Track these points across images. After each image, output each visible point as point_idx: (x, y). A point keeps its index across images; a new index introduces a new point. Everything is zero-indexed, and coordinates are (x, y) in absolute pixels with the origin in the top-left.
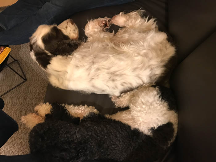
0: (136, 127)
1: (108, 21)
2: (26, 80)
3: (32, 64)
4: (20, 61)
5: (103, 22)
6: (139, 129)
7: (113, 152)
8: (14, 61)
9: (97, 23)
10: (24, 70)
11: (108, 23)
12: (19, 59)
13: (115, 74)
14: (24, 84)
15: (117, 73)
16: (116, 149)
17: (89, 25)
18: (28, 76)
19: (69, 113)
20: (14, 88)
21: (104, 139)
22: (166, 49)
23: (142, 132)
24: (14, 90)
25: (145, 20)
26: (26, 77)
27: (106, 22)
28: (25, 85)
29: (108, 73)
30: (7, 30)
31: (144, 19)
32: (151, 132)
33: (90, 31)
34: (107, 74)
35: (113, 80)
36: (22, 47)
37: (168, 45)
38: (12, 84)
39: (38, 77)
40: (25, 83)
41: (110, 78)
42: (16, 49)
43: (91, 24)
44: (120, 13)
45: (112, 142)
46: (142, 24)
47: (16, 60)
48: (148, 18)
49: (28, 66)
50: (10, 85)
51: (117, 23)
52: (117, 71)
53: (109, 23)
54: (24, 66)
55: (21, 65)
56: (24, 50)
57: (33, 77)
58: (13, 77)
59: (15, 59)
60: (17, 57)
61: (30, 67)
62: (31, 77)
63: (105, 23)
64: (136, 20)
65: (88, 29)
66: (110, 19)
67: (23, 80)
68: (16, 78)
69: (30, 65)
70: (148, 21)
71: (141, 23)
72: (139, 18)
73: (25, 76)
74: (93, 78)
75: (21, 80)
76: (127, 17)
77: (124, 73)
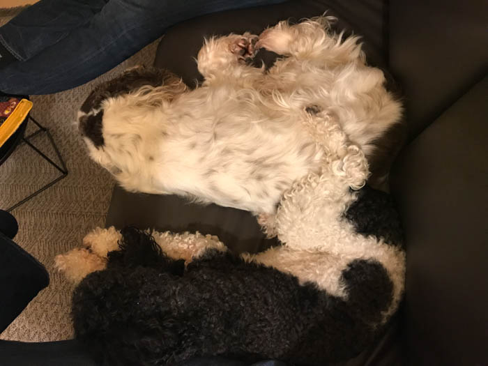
0: (310, 279)
1: (250, 41)
2: (65, 173)
4: (53, 131)
5: (240, 44)
7: (258, 337)
8: (39, 131)
9: (227, 45)
10: (61, 151)
11: (250, 46)
12: (50, 125)
13: (264, 163)
14: (61, 182)
15: (268, 161)
16: (265, 330)
17: (208, 49)
18: (70, 164)
19: (161, 250)
20: (41, 191)
21: (238, 308)
22: (381, 107)
23: (324, 291)
24: (39, 195)
25: (336, 40)
26: (67, 167)
27: (246, 42)
28: (63, 184)
29: (247, 161)
30: (25, 60)
31: (334, 37)
33: (210, 62)
34: (246, 164)
35: (260, 178)
36: (57, 100)
37: (386, 98)
38: (34, 182)
39: (92, 167)
40: (64, 180)
41: (252, 173)
42: (45, 104)
43: (212, 47)
44: (280, 24)
45: (255, 315)
46: (328, 48)
47: (43, 129)
48: (344, 35)
49: (72, 142)
50: (30, 184)
51: (271, 47)
52: (268, 157)
53: (253, 47)
54: (61, 141)
55: (55, 141)
56: (61, 107)
57: (82, 168)
58: (38, 168)
59: (43, 125)
60: (46, 123)
61: (76, 145)
62: (77, 167)
63: (243, 45)
64: (315, 41)
65: (204, 59)
66: (256, 36)
67: (59, 174)
68: (43, 169)
70: (343, 41)
71: (326, 47)
72: (322, 36)
73: (64, 164)
74: (215, 169)
75: (56, 174)
76: (294, 32)
77: (282, 160)
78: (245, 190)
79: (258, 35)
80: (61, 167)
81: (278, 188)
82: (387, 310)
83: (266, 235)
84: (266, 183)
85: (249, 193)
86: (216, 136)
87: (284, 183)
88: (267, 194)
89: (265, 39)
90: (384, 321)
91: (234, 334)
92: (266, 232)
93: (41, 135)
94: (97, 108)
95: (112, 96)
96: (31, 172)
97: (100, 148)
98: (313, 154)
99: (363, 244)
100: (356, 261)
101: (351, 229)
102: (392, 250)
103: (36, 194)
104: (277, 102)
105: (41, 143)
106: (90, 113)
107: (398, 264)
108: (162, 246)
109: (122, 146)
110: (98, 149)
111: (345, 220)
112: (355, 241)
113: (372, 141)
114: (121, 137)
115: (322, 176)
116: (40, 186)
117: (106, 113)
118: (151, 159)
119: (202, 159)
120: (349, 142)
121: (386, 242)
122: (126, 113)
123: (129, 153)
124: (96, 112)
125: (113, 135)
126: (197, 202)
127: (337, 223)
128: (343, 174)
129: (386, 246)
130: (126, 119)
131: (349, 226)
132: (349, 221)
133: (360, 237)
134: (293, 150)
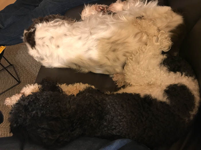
1: (105, 7)
2: (19, 82)
3: (27, 68)
4: (15, 65)
5: (101, 8)
8: (9, 66)
9: (95, 7)
10: (18, 73)
11: (105, 9)
12: (15, 63)
13: (117, 43)
14: (17, 86)
15: (119, 42)
16: (123, 120)
17: (86, 9)
18: (22, 79)
20: (7, 90)
21: (107, 108)
22: (173, 17)
24: (6, 92)
25: (144, 3)
27: (103, 8)
28: (18, 87)
30: (4, 28)
31: (143, 1)
32: (167, 98)
33: (87, 14)
34: (108, 44)
35: (114, 51)
36: (18, 53)
38: (5, 87)
39: (32, 79)
40: (18, 85)
41: (111, 48)
42: (13, 55)
43: (88, 8)
46: (141, 6)
47: (12, 65)
49: (23, 69)
50: (2, 88)
51: (114, 10)
52: (119, 40)
53: (106, 10)
54: (19, 69)
55: (16, 69)
56: (20, 56)
57: (27, 80)
58: (7, 80)
59: (11, 63)
60: (13, 62)
61: (25, 70)
62: (25, 80)
65: (84, 13)
66: (108, 6)
67: (16, 83)
68: (9, 81)
70: (147, 4)
71: (140, 6)
72: (138, 1)
73: (19, 78)
74: (91, 48)
75: (15, 83)
77: (125, 41)
78: (107, 58)
79: (109, 6)
80: (18, 80)
81: (125, 55)
82: (192, 111)
83: (117, 85)
84: (118, 53)
85: (109, 59)
86: (91, 34)
87: (127, 52)
88: (118, 59)
89: (112, 7)
90: (192, 118)
91: (105, 124)
92: (117, 84)
93: (10, 68)
94: (33, 28)
95: (41, 22)
96: (3, 83)
97: (34, 48)
98: (142, 37)
99: (174, 77)
100: (171, 85)
101: (166, 70)
102: (190, 79)
103: (4, 92)
104: (121, 19)
105: (11, 70)
106: (30, 31)
107: (195, 86)
108: (62, 88)
109: (44, 43)
110: (33, 49)
111: (163, 65)
112: (169, 75)
113: (171, 31)
114: (44, 39)
115: (148, 45)
116: (7, 88)
117: (37, 30)
118: (58, 47)
119: (84, 44)
120: (159, 30)
121: (186, 75)
122: (47, 28)
123: (47, 46)
124: (32, 30)
125: (40, 39)
126: (81, 71)
127: (158, 67)
128: (158, 44)
129: (187, 77)
130: (47, 30)
131: (165, 68)
132: (165, 66)
133: (172, 73)
134: (131, 36)
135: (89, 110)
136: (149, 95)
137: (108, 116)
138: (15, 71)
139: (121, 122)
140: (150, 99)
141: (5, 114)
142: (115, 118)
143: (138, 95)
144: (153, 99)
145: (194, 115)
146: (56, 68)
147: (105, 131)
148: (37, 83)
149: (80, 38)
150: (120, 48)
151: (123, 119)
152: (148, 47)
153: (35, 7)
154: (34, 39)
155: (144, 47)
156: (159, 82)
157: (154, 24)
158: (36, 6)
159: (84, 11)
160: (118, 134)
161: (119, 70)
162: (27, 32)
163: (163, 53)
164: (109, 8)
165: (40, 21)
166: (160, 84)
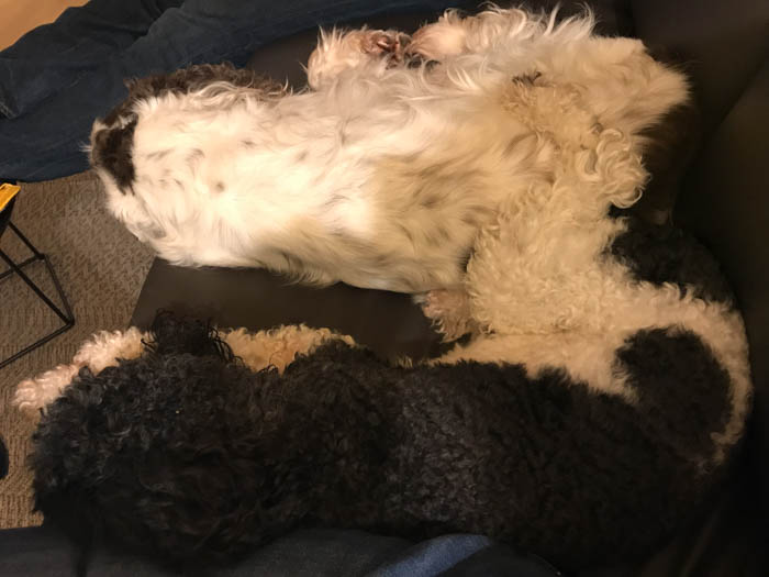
1: (397, 39)
2: (70, 322)
3: (99, 268)
4: (56, 258)
5: (382, 43)
6: (565, 370)
8: (33, 259)
9: (358, 41)
10: (67, 289)
11: (398, 46)
12: (52, 250)
13: (440, 174)
14: (61, 338)
15: (448, 170)
17: (326, 47)
18: (79, 309)
20: (21, 354)
22: (649, 80)
23: (583, 387)
24: (19, 361)
25: (544, 23)
26: (74, 312)
28: (66, 339)
29: (408, 174)
30: (14, 116)
31: (541, 18)
32: (627, 381)
33: (328, 66)
34: (404, 179)
35: (430, 203)
36: (68, 212)
37: (655, 69)
38: (13, 341)
39: (119, 312)
40: (65, 335)
41: (418, 192)
42: (48, 218)
43: (333, 45)
44: (446, 15)
46: (533, 36)
47: (41, 257)
49: (86, 274)
50: (4, 344)
51: (433, 51)
53: (402, 50)
54: (68, 274)
55: (58, 274)
56: (74, 221)
57: (100, 313)
58: (22, 315)
59: (40, 251)
60: (45, 246)
61: (93, 278)
62: (91, 313)
66: (408, 36)
67: (59, 324)
68: (31, 319)
69: (94, 271)
70: (555, 28)
71: (528, 36)
72: (521, 18)
73: (69, 309)
74: (342, 193)
75: (53, 325)
77: (474, 166)
78: (404, 229)
79: (411, 35)
80: (64, 313)
81: (470, 221)
82: (722, 430)
83: (443, 335)
84: (445, 211)
85: (409, 236)
86: (344, 139)
87: (479, 209)
88: (445, 234)
89: (422, 40)
92: (442, 330)
93: (33, 266)
94: (126, 115)
95: (156, 95)
96: (9, 325)
97: (128, 191)
98: (533, 152)
99: (653, 301)
100: (641, 332)
101: (625, 274)
102: (715, 309)
103: (12, 360)
104: (458, 83)
105: (38, 275)
106: (116, 125)
108: (232, 346)
109: (167, 172)
110: (124, 193)
111: (611, 258)
112: (635, 295)
113: (646, 129)
115: (556, 184)
116: (23, 346)
117: (141, 122)
118: (220, 187)
120: (598, 126)
121: (699, 296)
122: (177, 117)
123: (179, 183)
124: (124, 122)
125: (150, 156)
126: (306, 281)
127: (595, 265)
128: (596, 177)
129: (701, 304)
130: (178, 126)
131: (621, 269)
134: (492, 150)
135: (332, 426)
136: (558, 370)
137: (404, 448)
138: (56, 281)
139: (453, 470)
140: (565, 384)
141: (13, 445)
142: (429, 458)
143: (517, 371)
144: (573, 386)
145: (727, 445)
146: (211, 267)
147: (393, 504)
148: (138, 327)
149: (302, 157)
150: (453, 193)
151: (460, 459)
152: (556, 191)
153: (136, 38)
154: (130, 157)
155: (544, 192)
156: (596, 321)
157: (581, 104)
158: (136, 35)
159: (317, 54)
160: (440, 517)
161: (447, 275)
162: (104, 127)
163: (614, 212)
164: (413, 42)
165: (152, 89)
166: (599, 327)
